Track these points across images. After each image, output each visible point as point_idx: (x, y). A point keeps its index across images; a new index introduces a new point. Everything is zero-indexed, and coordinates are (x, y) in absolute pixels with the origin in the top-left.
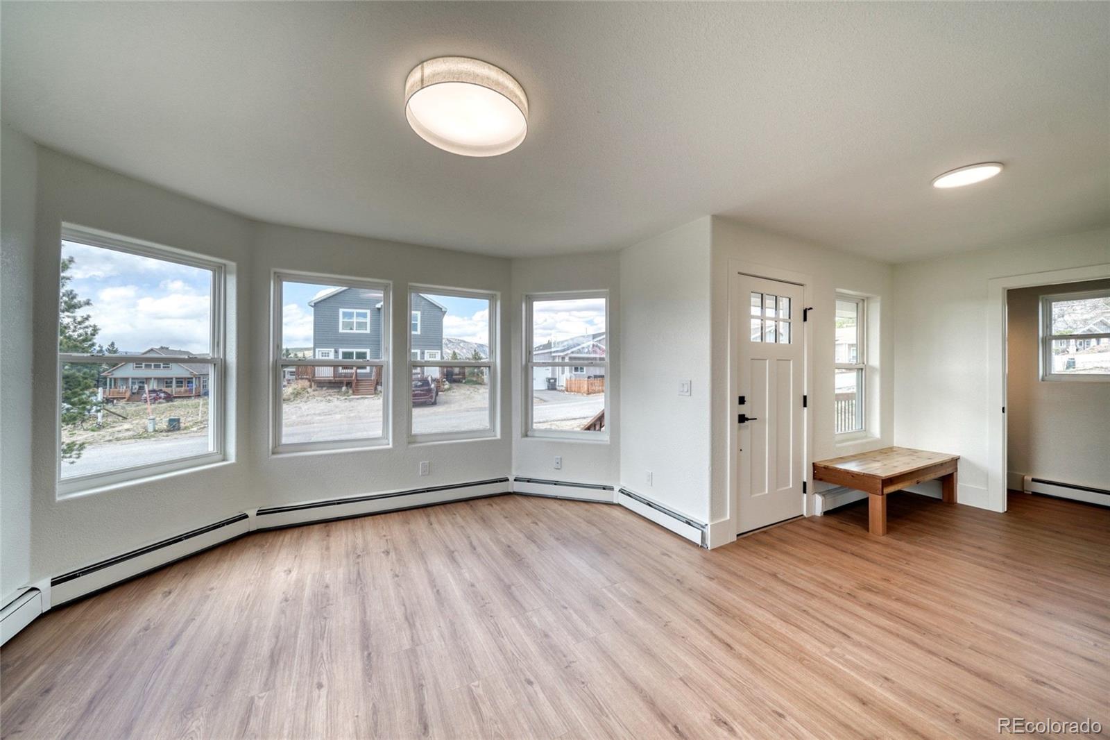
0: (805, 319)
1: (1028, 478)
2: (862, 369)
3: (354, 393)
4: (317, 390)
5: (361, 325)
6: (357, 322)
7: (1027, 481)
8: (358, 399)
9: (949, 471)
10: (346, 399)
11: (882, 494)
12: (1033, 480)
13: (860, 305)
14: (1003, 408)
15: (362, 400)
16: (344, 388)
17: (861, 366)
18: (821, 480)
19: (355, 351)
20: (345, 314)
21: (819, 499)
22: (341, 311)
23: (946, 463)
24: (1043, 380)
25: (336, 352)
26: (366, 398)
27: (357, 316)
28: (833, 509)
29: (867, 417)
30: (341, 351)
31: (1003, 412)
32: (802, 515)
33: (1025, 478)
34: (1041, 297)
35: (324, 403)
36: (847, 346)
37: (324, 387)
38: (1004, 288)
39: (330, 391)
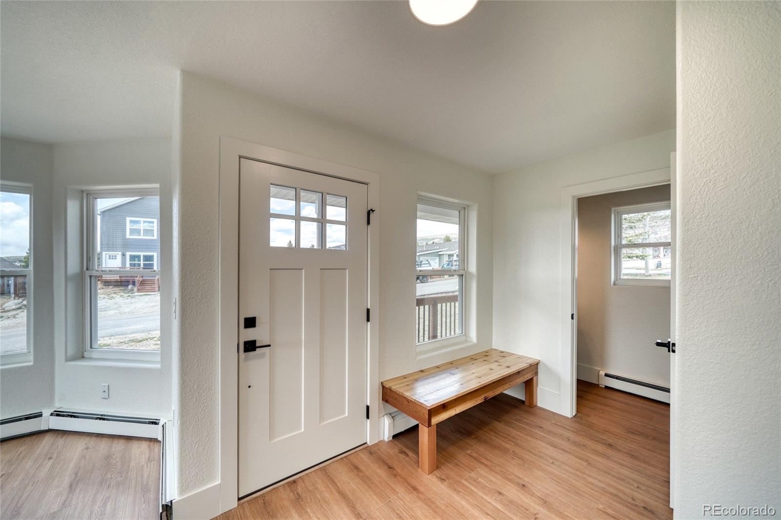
0: (368, 223)
1: (602, 373)
2: (462, 275)
3: (139, 290)
4: (103, 288)
5: (148, 232)
6: (144, 229)
7: (601, 375)
8: (140, 296)
9: (527, 377)
10: (129, 296)
11: (429, 425)
12: (606, 375)
13: (462, 212)
14: (572, 315)
15: (144, 297)
16: (130, 287)
17: (462, 272)
18: (387, 401)
19: (142, 254)
20: (131, 222)
21: (386, 421)
22: (128, 219)
23: (524, 370)
24: (614, 284)
25: (124, 255)
26: (149, 295)
27: (143, 223)
28: (404, 431)
29: (467, 322)
30: (128, 254)
31: (572, 318)
32: (366, 443)
33: (600, 373)
34: (613, 209)
35: (106, 300)
36: (447, 256)
37: (111, 285)
38: (574, 197)
39: (115, 289)
